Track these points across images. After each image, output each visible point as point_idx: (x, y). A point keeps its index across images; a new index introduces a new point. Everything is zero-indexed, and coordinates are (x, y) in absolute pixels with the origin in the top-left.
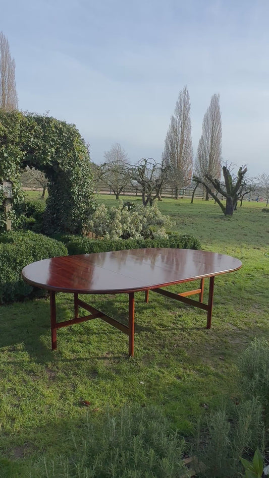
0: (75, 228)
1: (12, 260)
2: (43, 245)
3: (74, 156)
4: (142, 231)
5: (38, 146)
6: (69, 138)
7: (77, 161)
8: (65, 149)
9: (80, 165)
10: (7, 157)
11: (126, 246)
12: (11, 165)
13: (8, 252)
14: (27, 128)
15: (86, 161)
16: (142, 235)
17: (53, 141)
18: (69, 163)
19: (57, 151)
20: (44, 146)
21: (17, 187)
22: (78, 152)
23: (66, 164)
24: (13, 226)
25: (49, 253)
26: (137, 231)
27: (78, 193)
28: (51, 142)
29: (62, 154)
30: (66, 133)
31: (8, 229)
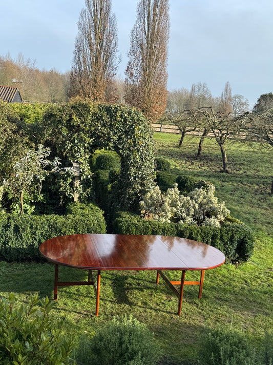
0: (129, 205)
1: (58, 230)
2: (85, 221)
3: (134, 142)
4: (193, 216)
5: (103, 133)
6: (131, 126)
7: (136, 146)
8: (126, 136)
9: (138, 150)
10: (77, 143)
11: (163, 230)
12: (80, 149)
13: (56, 224)
14: (97, 118)
15: (145, 147)
16: (194, 219)
17: (117, 128)
18: (129, 148)
19: (120, 138)
20: (109, 133)
21: (83, 168)
22: (139, 139)
23: (126, 150)
24: (79, 198)
25: (88, 228)
26: (188, 215)
27: (135, 174)
28: (115, 130)
29: (123, 140)
30: (130, 122)
31: (75, 200)
